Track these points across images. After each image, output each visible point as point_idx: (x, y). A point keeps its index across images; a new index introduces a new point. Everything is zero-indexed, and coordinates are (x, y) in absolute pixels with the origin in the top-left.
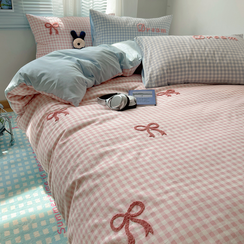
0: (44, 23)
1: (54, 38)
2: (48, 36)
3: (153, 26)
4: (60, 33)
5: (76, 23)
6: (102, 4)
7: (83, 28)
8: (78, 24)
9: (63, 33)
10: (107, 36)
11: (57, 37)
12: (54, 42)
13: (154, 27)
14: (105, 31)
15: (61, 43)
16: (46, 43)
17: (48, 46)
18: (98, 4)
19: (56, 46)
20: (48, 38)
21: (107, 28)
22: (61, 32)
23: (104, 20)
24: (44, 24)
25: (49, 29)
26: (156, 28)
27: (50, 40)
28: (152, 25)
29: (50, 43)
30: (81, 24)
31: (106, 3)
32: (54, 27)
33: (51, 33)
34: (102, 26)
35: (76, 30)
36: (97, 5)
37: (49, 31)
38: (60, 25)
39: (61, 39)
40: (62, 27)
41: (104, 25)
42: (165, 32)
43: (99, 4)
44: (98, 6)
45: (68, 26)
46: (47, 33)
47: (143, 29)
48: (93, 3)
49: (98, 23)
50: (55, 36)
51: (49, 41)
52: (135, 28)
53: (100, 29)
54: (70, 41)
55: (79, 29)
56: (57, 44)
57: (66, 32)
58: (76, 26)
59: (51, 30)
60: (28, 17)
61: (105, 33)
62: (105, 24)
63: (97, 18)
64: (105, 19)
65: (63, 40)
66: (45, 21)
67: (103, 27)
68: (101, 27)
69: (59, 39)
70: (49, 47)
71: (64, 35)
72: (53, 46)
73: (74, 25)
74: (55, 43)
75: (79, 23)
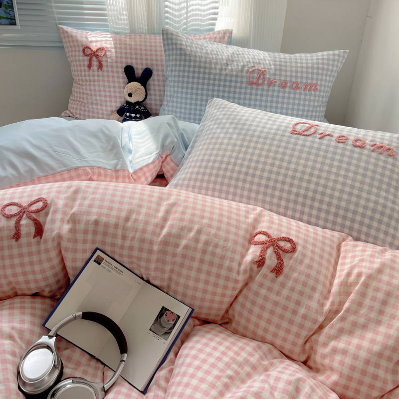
0: (82, 45)
1: (94, 76)
2: (85, 71)
3: (286, 76)
4: (104, 68)
5: (141, 50)
6: (207, 10)
7: (152, 60)
8: (144, 52)
9: (110, 69)
10: (182, 87)
11: (98, 76)
12: (92, 83)
13: (288, 79)
14: (179, 76)
15: (104, 86)
16: (81, 83)
17: (82, 89)
18: (198, 10)
19: (95, 90)
20: (85, 75)
21: (184, 71)
22: (107, 66)
23: (181, 55)
24: (81, 49)
25: (89, 58)
26: (294, 79)
27: (88, 78)
28: (283, 73)
29: (86, 85)
30: (149, 53)
31: (217, 8)
32: (97, 56)
33: (90, 66)
34: (176, 66)
35: (137, 64)
36: (197, 12)
37: (87, 63)
38: (108, 53)
39: (106, 79)
40: (110, 57)
41: (180, 65)
42: (316, 90)
43: (201, 11)
44: (198, 14)
45: (124, 55)
46: (84, 65)
47: (260, 81)
48: (187, 7)
49: (171, 58)
50: (96, 73)
51: (86, 81)
52: (242, 77)
53: (172, 71)
54: (122, 85)
55: (144, 62)
56: (97, 88)
57: (117, 67)
58: (139, 57)
59: (90, 61)
60: (61, 31)
61: (178, 82)
62: (182, 63)
63: (170, 47)
64: (183, 52)
65: (109, 81)
66: (84, 44)
67: (178, 68)
68: (174, 68)
69: (101, 78)
70: (85, 92)
71: (113, 72)
72: (90, 90)
73: (136, 54)
74: (94, 85)
75: (146, 50)
